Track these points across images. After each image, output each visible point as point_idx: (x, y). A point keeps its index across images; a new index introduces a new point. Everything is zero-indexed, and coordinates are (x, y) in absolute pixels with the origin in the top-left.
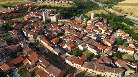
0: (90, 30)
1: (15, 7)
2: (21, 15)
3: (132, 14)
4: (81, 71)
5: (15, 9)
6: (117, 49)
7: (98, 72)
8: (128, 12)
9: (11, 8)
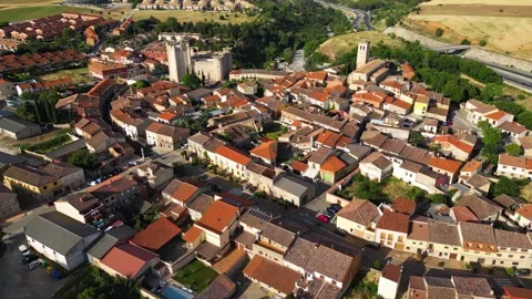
0: (372, 105)
1: (29, 29)
2: (71, 59)
3: (483, 44)
4: (406, 256)
5: (32, 36)
6: (495, 168)
7: (471, 252)
8: (471, 36)
9: (14, 33)
